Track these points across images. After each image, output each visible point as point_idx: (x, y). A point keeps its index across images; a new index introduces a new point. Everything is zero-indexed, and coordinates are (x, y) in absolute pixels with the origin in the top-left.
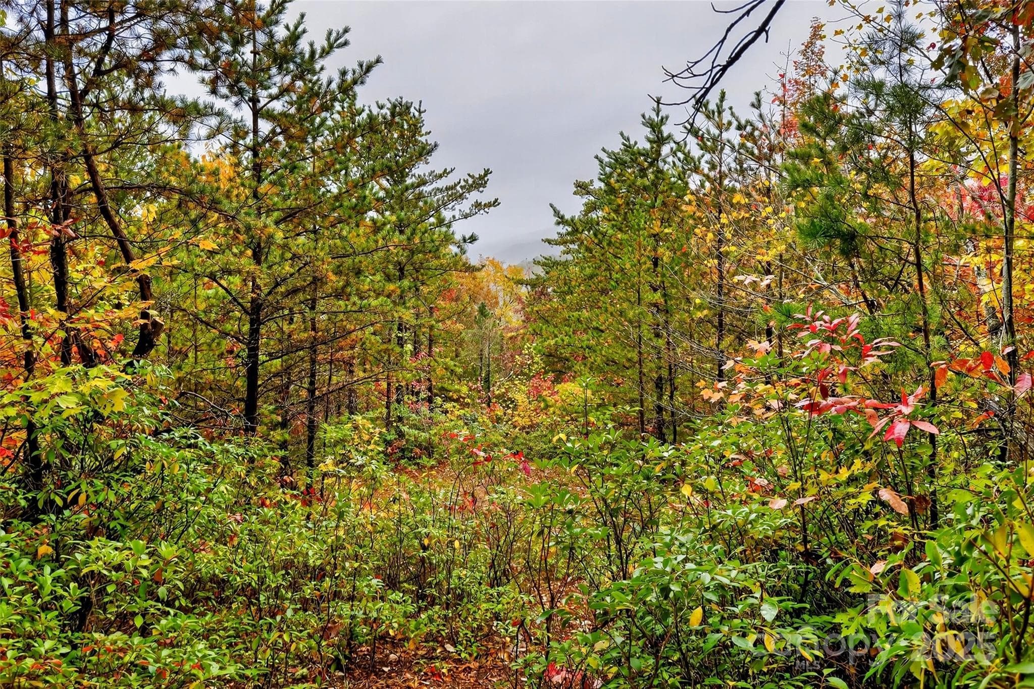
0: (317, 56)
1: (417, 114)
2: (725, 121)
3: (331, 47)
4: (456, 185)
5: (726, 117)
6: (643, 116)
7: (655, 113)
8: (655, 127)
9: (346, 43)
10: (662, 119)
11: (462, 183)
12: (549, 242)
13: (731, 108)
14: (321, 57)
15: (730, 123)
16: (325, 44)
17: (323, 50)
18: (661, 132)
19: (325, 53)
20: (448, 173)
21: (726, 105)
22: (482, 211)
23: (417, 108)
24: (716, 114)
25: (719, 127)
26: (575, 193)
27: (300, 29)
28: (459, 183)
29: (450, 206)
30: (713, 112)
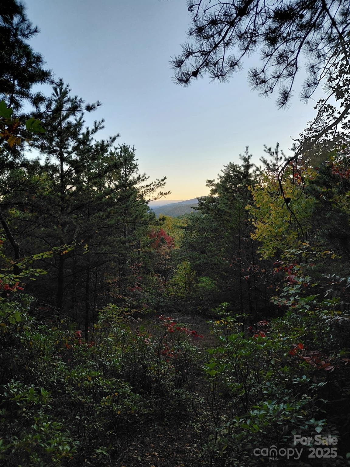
0: (90, 133)
1: (132, 151)
2: (279, 157)
3: (96, 128)
4: (150, 185)
5: (280, 155)
6: (240, 155)
7: (245, 153)
8: (246, 160)
9: (103, 127)
10: (249, 156)
11: (154, 184)
12: (194, 208)
13: (282, 151)
14: (92, 133)
15: (281, 158)
16: (94, 128)
17: (93, 130)
18: (248, 162)
19: (94, 131)
20: (147, 179)
21: (279, 149)
22: (163, 197)
23: (133, 148)
24: (275, 154)
25: (277, 159)
26: (206, 186)
27: (82, 120)
28: (152, 183)
29: (148, 195)
30: (273, 153)
